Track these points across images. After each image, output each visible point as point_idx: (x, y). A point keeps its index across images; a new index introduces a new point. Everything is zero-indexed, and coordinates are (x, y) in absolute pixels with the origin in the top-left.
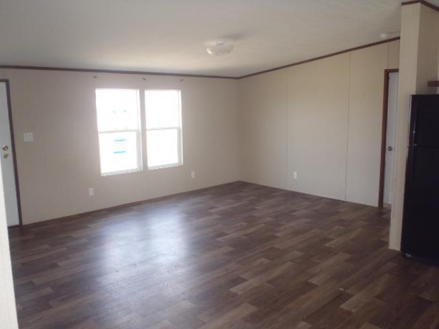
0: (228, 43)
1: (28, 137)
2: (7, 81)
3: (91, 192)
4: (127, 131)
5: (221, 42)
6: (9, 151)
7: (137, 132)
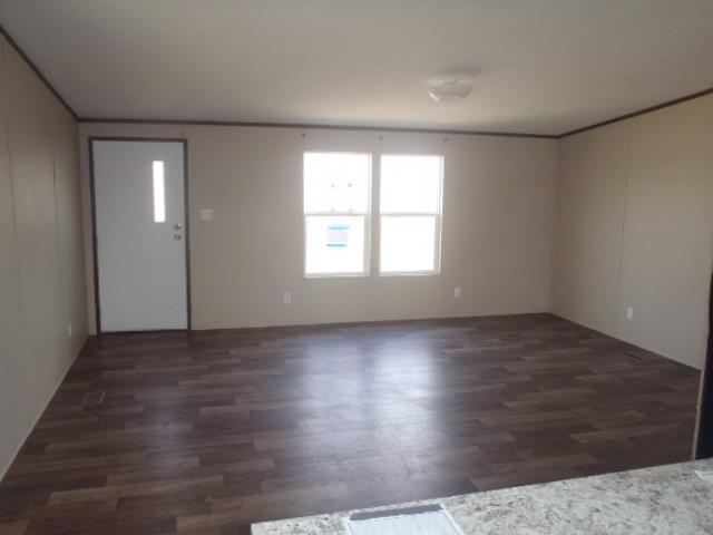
0: (464, 81)
1: (207, 214)
2: (185, 141)
3: (287, 298)
4: (351, 214)
5: (450, 80)
6: (182, 232)
7: (366, 216)
